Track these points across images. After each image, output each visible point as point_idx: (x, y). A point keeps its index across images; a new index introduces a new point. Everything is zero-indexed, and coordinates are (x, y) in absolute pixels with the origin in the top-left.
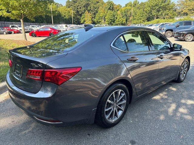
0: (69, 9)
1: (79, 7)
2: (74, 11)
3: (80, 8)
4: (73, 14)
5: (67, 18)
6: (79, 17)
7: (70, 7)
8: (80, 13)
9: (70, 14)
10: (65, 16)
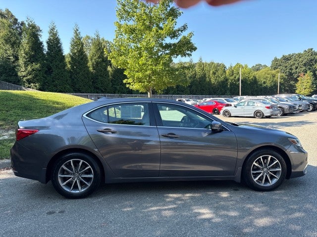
0: (274, 72)
1: (294, 67)
2: (283, 74)
3: (297, 68)
4: (281, 79)
5: (269, 85)
6: (292, 83)
7: (277, 68)
8: (295, 77)
9: (275, 79)
10: (264, 83)
